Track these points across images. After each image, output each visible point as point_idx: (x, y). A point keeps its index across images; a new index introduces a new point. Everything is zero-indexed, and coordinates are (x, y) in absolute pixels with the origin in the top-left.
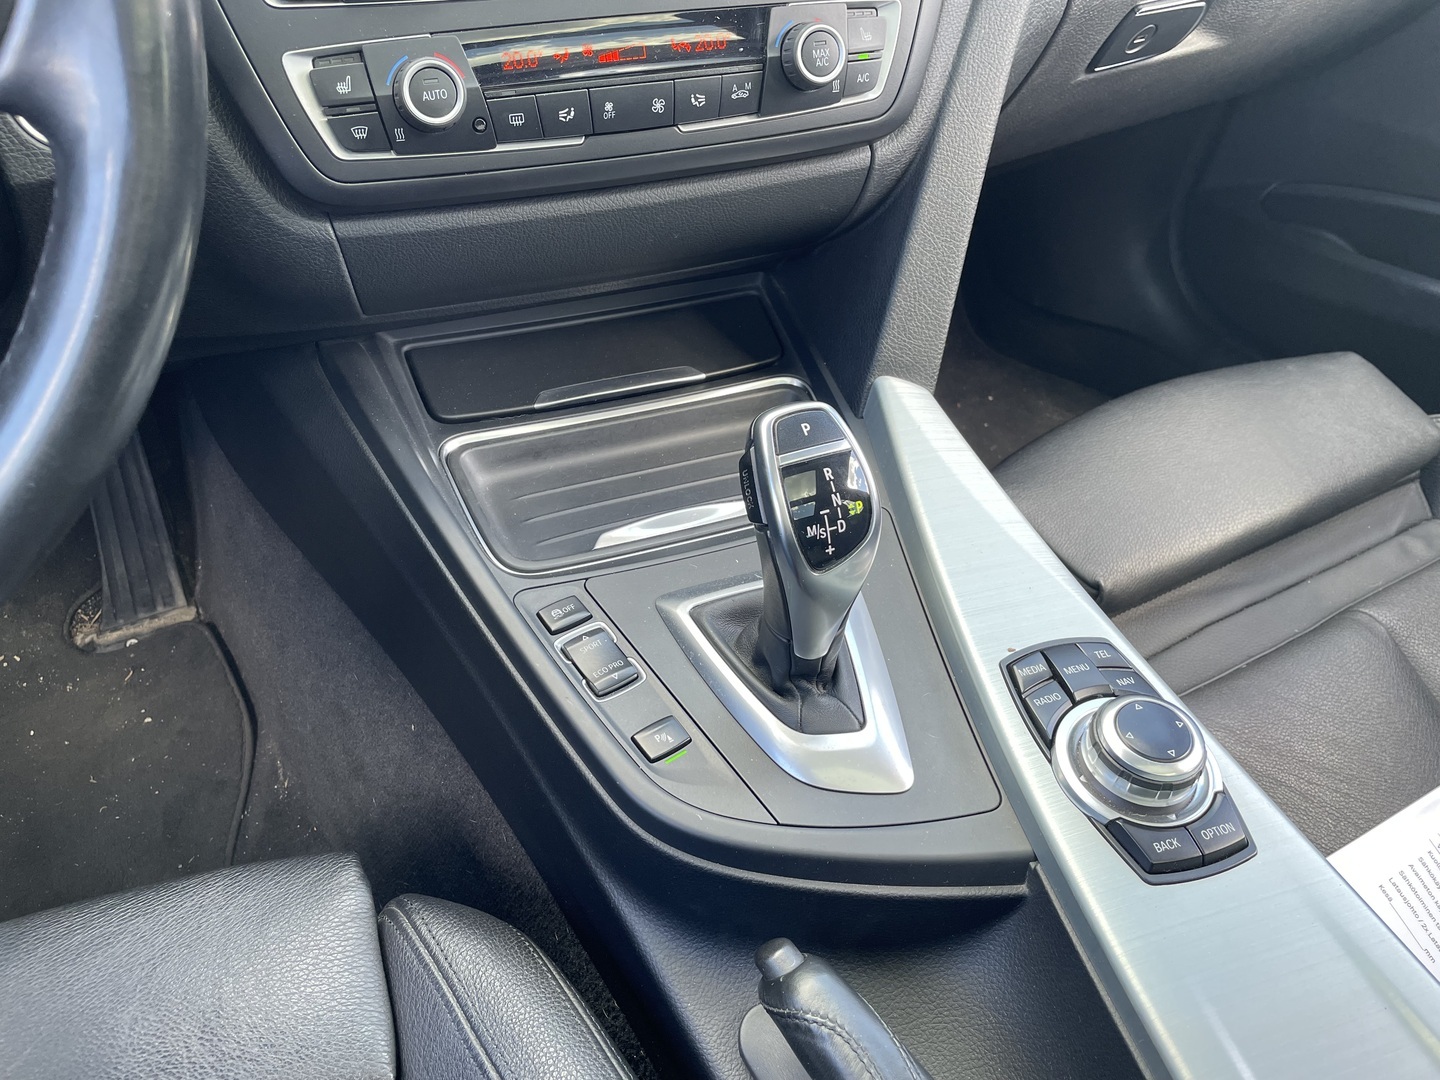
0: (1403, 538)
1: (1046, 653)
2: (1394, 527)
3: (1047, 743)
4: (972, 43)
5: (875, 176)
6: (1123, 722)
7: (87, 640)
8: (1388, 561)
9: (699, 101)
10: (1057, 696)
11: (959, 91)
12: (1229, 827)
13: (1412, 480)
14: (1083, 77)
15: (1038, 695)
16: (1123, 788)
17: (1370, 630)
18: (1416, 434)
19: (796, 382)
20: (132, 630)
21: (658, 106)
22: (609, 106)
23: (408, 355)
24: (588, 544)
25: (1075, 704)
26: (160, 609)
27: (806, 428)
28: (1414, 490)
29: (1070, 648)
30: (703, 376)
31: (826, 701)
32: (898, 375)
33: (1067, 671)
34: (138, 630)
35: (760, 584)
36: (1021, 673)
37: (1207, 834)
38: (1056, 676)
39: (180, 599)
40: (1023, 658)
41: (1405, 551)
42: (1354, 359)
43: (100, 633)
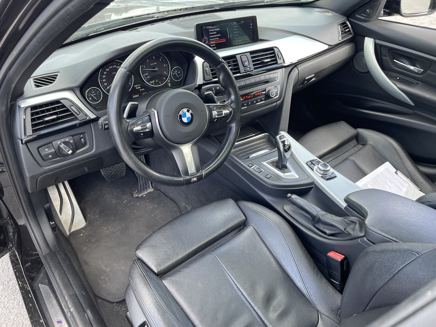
0: (354, 148)
1: (311, 161)
2: (352, 147)
3: (313, 170)
4: (287, 88)
5: (277, 106)
6: (321, 165)
7: (136, 196)
8: (352, 151)
9: (259, 101)
10: (313, 165)
11: (286, 94)
12: (334, 175)
13: (354, 139)
14: (299, 87)
15: (310, 165)
16: (322, 172)
17: (350, 160)
18: (353, 132)
19: (267, 134)
20: (144, 194)
21: (255, 102)
22: (250, 103)
23: (214, 136)
24: (248, 157)
25: (315, 166)
26: (148, 189)
27: (282, 137)
28: (355, 141)
29: (313, 160)
30: (254, 134)
31: (286, 170)
32: (282, 131)
33: (313, 162)
34: (145, 193)
35: (278, 158)
36: (308, 163)
37: (332, 176)
38: (312, 163)
39: (151, 187)
40: (308, 162)
41: (354, 149)
42: (343, 122)
43: (138, 195)
